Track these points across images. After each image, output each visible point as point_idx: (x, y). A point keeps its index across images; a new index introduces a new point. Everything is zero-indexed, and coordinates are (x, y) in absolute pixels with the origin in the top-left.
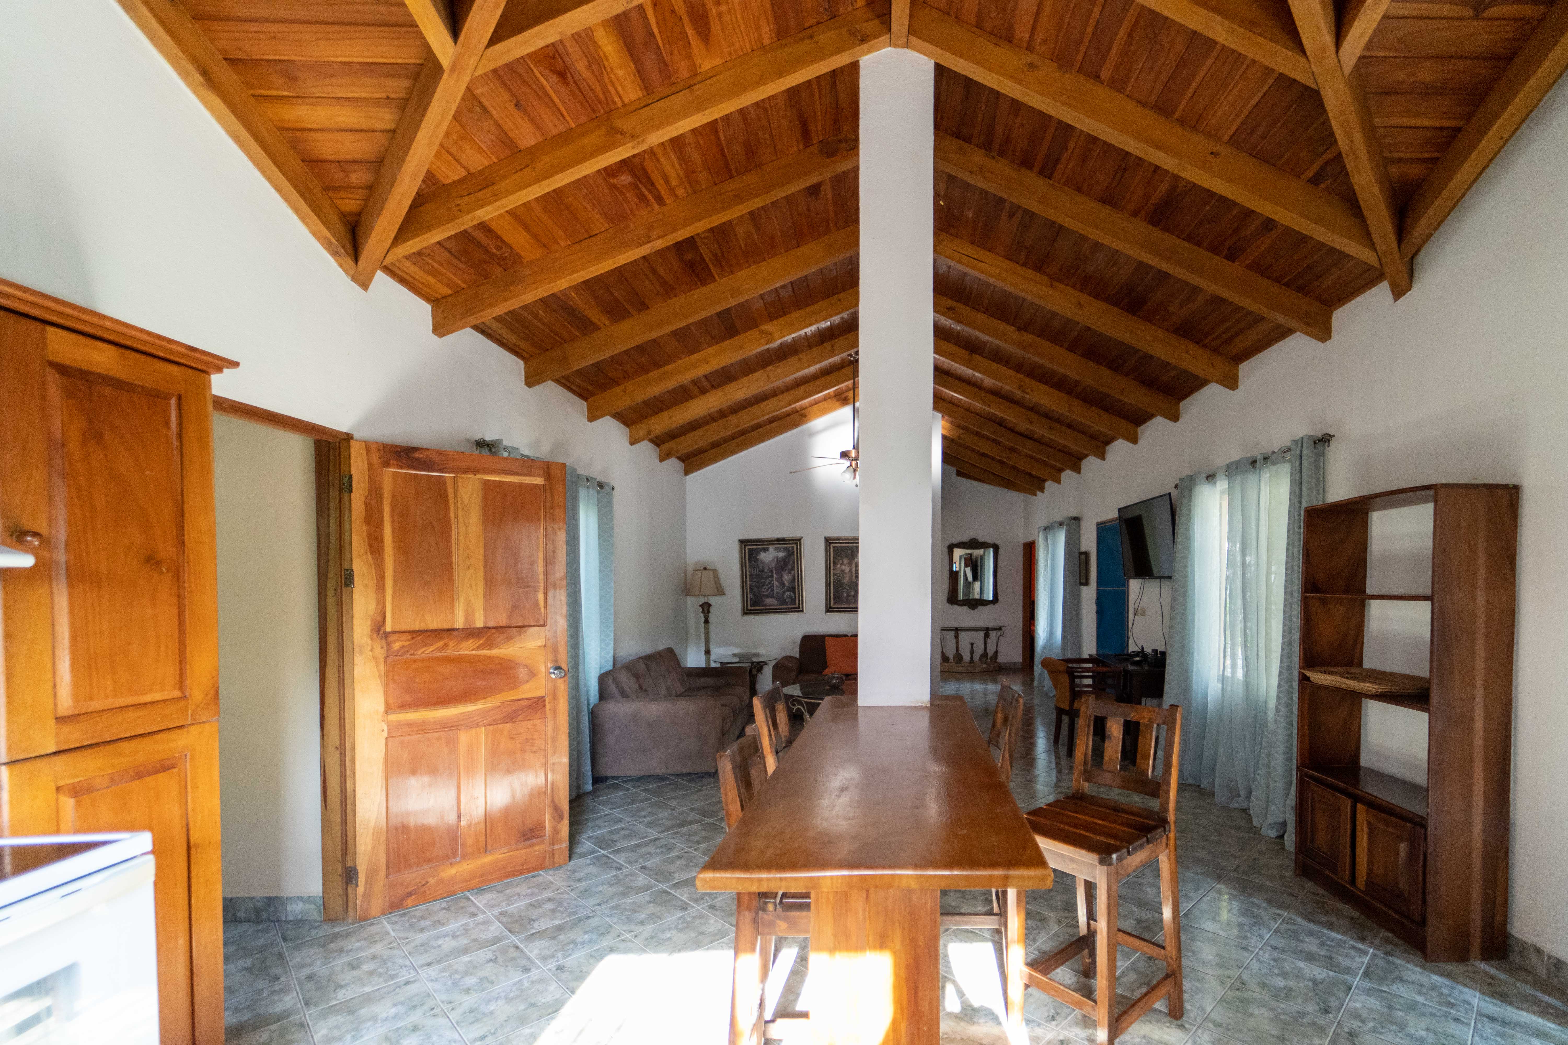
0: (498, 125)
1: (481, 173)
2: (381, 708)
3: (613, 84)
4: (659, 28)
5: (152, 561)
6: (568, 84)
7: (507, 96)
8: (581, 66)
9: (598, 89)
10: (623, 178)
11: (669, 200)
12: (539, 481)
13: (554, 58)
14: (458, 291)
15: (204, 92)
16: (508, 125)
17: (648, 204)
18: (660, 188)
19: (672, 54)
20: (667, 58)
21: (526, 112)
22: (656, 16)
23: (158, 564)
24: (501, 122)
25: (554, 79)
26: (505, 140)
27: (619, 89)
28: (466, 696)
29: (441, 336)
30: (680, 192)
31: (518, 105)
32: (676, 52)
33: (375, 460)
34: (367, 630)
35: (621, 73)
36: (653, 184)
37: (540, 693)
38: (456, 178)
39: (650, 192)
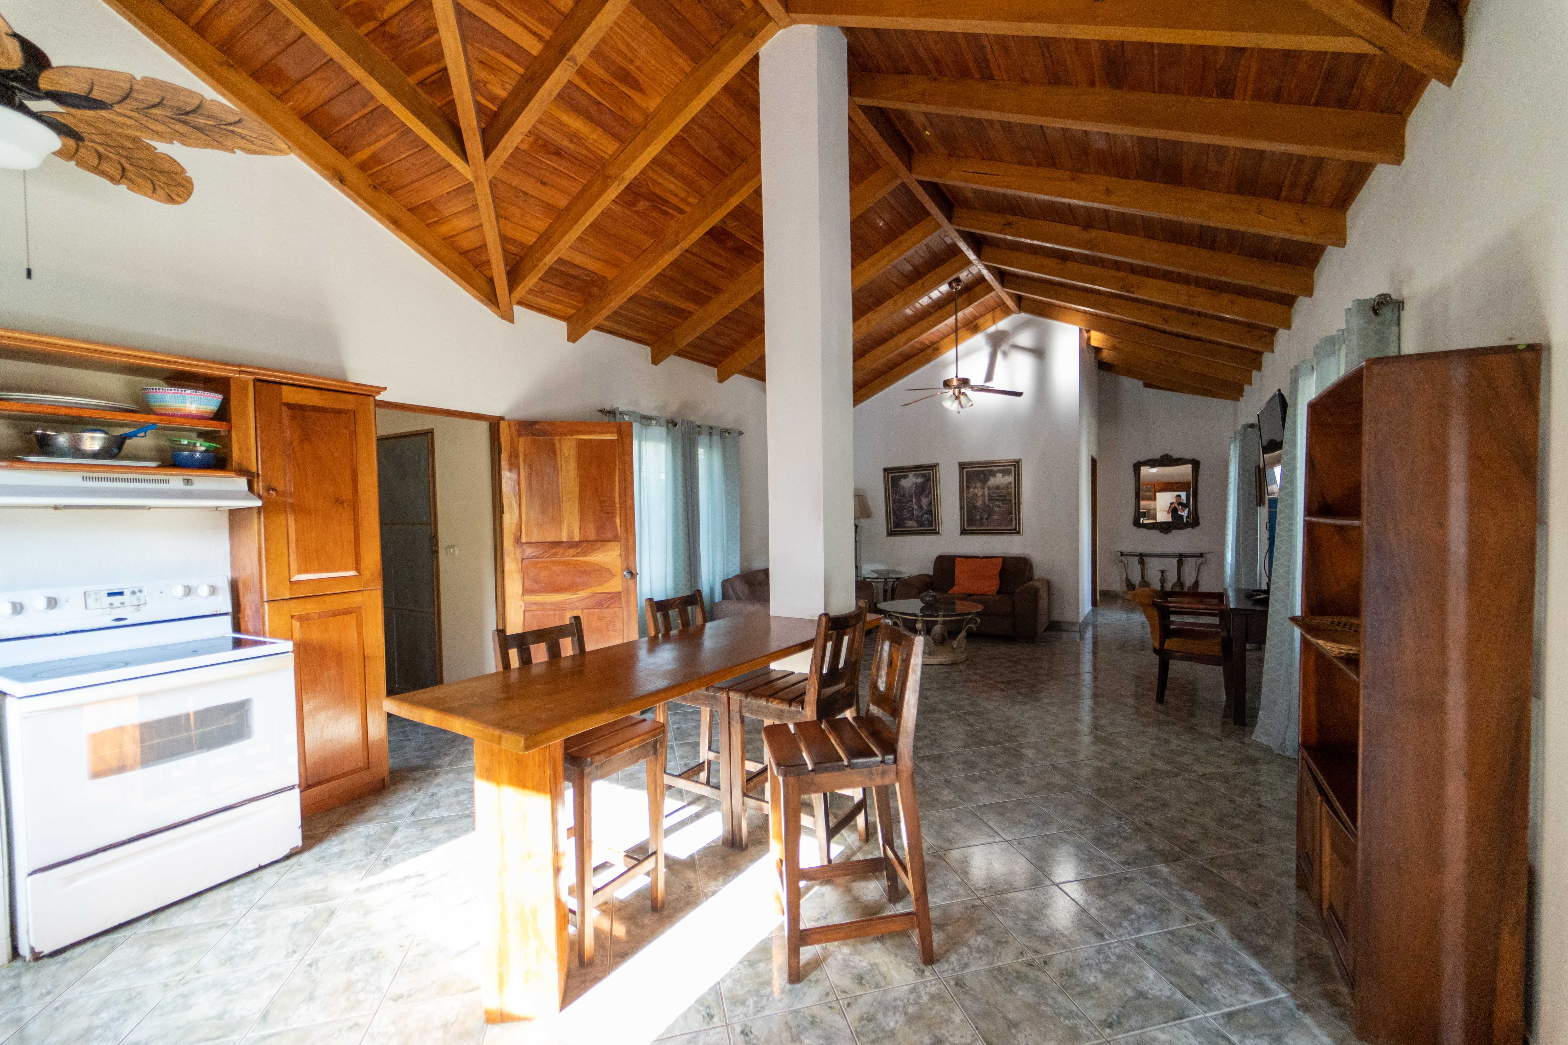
0: (540, 200)
1: (545, 232)
2: (520, 592)
3: (595, 146)
4: (600, 96)
5: (339, 501)
6: (565, 158)
7: (533, 180)
8: (565, 143)
9: (586, 152)
10: (642, 204)
11: (688, 209)
12: (614, 437)
13: (545, 145)
14: (579, 309)
15: (398, 232)
16: (544, 197)
17: (673, 216)
18: (675, 203)
19: (621, 109)
20: (619, 112)
21: (549, 185)
22: (593, 90)
23: (342, 503)
24: (538, 196)
25: (555, 158)
26: (548, 207)
27: (600, 147)
28: (570, 588)
29: (574, 342)
30: (692, 200)
31: (542, 183)
32: (624, 107)
33: (514, 433)
34: (512, 541)
35: (595, 137)
36: (667, 201)
37: (619, 589)
38: (535, 240)
39: (668, 207)
